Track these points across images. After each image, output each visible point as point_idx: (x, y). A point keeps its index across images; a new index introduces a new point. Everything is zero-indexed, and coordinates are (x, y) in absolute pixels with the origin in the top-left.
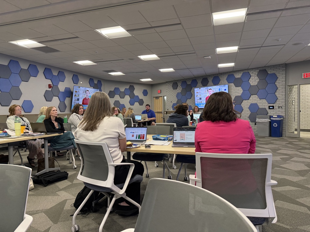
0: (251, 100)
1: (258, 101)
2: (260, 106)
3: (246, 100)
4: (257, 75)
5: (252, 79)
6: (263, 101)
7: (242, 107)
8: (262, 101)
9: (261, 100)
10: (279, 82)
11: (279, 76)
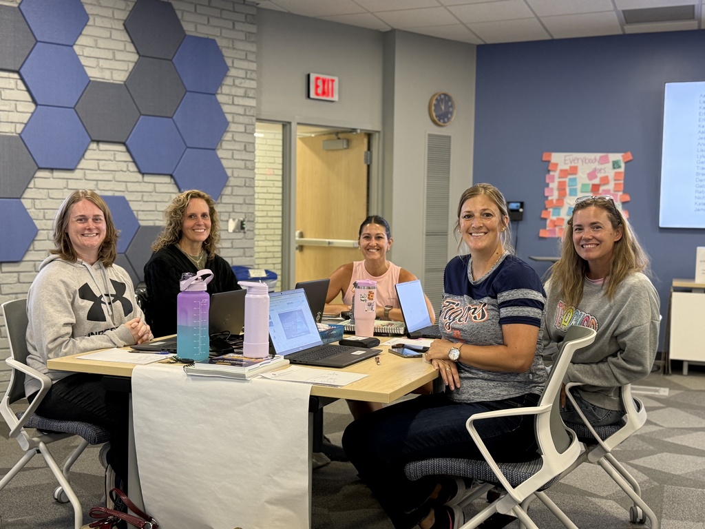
0: (90, 175)
1: (132, 187)
2: (141, 216)
3: (56, 174)
4: (128, 26)
5: (96, 38)
6: (160, 188)
7: (32, 213)
8: (150, 188)
9: (147, 178)
10: (234, 91)
11: (233, 59)
